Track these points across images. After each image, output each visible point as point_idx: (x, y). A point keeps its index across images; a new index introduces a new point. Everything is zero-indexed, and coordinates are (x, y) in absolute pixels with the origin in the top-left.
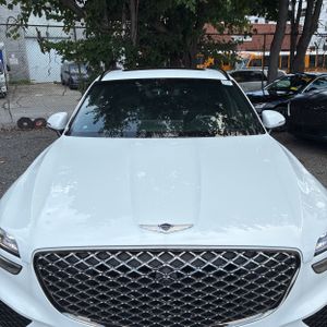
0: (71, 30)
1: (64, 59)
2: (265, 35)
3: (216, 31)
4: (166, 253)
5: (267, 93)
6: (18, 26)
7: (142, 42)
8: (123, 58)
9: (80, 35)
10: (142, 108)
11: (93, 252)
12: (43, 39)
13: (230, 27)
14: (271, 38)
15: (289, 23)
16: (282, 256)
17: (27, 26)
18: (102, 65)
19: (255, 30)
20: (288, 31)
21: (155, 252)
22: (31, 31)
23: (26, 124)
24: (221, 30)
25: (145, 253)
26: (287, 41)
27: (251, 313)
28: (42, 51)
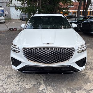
0: (24, 4)
1: (21, 12)
2: (76, 5)
3: (63, 4)
4: (48, 48)
5: (76, 21)
6: (9, 3)
7: (43, 7)
8: (37, 12)
9: (26, 5)
10: (43, 24)
11: (34, 48)
12: (16, 7)
13: (67, 3)
14: (78, 6)
15: (83, 2)
16: (71, 49)
17: (12, 3)
18: (32, 14)
19: (74, 4)
20: (83, 4)
21: (46, 48)
22: (13, 5)
23: (12, 30)
24: (64, 4)
25: (44, 48)
26: (82, 7)
27: (65, 61)
28: (16, 10)
